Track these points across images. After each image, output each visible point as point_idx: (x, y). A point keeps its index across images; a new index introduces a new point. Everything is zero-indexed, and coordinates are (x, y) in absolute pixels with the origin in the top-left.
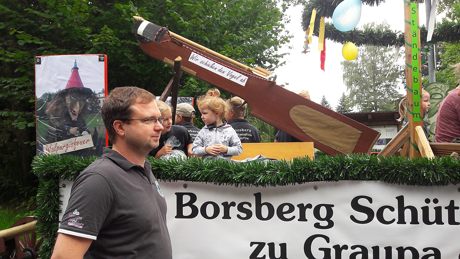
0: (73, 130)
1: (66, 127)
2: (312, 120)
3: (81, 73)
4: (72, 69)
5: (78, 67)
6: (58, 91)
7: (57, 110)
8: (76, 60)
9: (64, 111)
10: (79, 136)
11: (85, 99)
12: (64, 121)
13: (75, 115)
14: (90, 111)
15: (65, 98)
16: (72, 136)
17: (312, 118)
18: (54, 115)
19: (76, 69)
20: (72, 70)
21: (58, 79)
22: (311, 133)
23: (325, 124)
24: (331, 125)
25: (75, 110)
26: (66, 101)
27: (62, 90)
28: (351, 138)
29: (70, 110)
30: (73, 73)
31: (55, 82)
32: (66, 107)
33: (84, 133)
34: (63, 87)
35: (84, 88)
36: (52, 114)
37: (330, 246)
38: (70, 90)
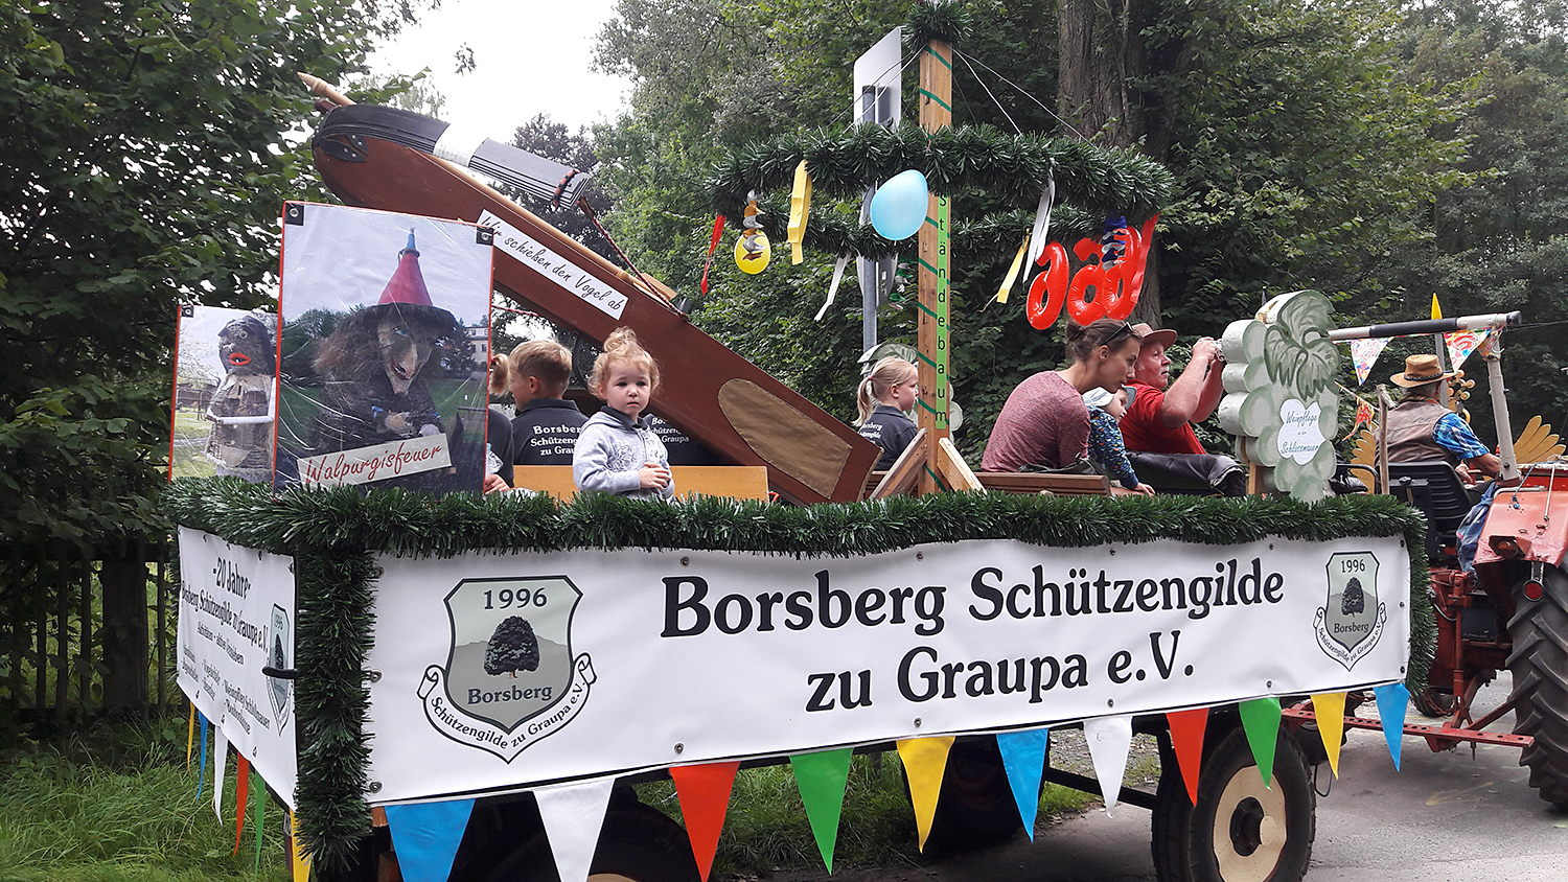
0: (395, 420)
1: (376, 411)
2: (763, 416)
3: (425, 265)
4: (401, 252)
5: (417, 249)
6: (353, 307)
7: (349, 362)
8: (412, 231)
9: (370, 365)
10: (412, 437)
11: (435, 337)
12: (371, 392)
13: (403, 378)
14: (448, 371)
15: (376, 329)
16: (392, 436)
17: (765, 411)
18: (338, 374)
19: (411, 255)
20: (401, 257)
21: (358, 276)
22: (760, 445)
23: (789, 426)
24: (799, 428)
25: (403, 365)
26: (377, 339)
27: (366, 306)
28: (833, 460)
29: (389, 366)
30: (402, 263)
31: (349, 283)
32: (376, 355)
33: (427, 428)
34: (372, 298)
35: (432, 309)
36: (334, 370)
37: (937, 667)
38: (391, 310)
